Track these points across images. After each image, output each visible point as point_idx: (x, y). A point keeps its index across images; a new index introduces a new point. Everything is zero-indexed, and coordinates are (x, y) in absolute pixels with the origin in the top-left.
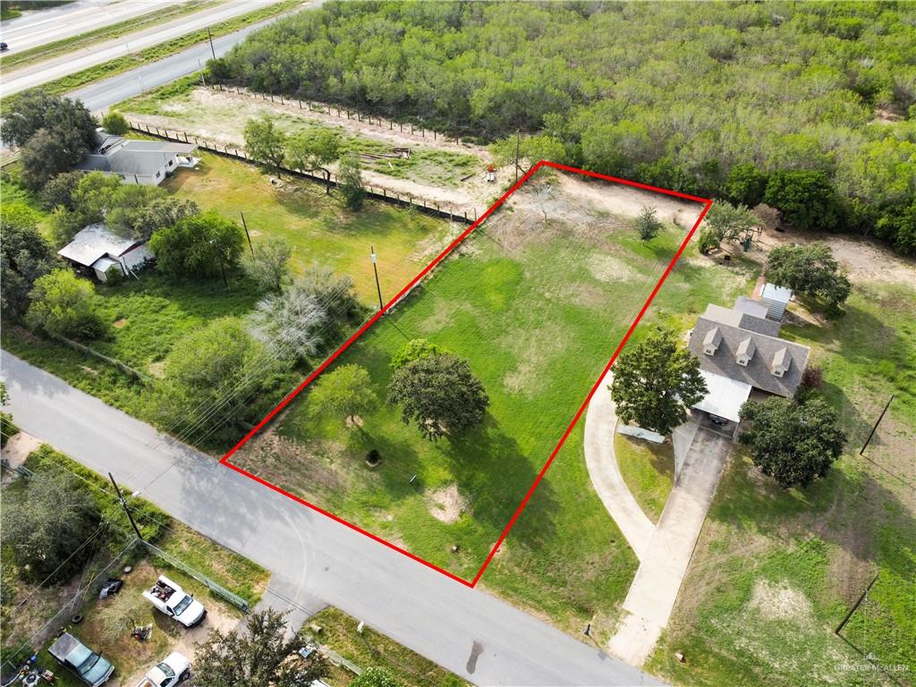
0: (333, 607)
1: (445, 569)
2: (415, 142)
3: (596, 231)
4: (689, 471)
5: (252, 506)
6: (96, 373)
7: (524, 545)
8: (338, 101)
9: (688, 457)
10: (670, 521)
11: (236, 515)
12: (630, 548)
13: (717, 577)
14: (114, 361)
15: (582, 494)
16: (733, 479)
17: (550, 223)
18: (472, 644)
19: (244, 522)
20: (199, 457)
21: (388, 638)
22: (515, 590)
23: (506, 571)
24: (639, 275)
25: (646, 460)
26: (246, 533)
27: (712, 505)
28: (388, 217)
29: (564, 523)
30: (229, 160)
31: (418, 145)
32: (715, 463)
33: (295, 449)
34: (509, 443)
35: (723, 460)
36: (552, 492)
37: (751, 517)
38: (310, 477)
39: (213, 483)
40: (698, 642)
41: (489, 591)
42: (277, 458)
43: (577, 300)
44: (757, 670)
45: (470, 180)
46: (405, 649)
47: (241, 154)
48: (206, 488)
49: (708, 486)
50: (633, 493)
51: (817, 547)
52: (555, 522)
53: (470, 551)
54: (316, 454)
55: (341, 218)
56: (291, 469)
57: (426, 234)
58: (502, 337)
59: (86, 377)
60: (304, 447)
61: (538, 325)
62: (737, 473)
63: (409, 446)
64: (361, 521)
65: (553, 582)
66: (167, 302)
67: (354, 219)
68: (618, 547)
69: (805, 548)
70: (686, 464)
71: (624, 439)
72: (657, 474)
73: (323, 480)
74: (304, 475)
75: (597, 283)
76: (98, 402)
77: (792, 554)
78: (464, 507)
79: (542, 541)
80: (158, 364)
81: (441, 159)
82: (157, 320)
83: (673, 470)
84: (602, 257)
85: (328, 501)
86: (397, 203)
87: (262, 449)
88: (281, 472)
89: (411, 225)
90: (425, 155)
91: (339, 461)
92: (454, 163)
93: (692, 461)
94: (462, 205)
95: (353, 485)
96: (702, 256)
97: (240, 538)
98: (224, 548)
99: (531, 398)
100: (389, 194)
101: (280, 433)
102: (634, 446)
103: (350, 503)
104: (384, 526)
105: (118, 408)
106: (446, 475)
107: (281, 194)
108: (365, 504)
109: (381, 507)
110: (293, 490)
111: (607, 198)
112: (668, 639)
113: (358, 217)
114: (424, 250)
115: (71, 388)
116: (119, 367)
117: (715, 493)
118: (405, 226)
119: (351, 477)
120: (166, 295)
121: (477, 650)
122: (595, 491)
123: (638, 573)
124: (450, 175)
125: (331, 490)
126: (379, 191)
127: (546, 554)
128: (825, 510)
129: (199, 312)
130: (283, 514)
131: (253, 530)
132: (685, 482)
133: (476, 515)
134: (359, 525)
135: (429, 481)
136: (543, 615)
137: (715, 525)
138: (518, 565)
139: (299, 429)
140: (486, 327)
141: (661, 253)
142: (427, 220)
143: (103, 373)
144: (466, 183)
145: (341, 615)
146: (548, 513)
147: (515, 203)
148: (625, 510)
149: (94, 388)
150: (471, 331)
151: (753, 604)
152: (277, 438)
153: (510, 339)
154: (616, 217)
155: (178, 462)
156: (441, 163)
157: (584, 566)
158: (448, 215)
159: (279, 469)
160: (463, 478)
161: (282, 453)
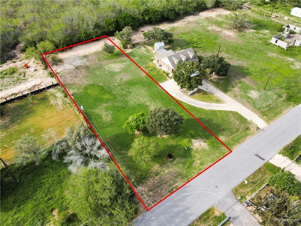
0: (233, 189)
5: (175, 206)
7: (222, 132)
9: (204, 88)
10: (225, 100)
12: (231, 111)
13: (244, 100)
18: (255, 156)
21: (248, 177)
22: (238, 140)
24: (124, 63)
25: (201, 95)
28: (21, 107)
32: (209, 85)
33: (150, 182)
36: (204, 118)
37: (228, 87)
38: (167, 181)
40: (262, 112)
43: (124, 79)
45: (26, 75)
46: (253, 174)
49: (216, 89)
50: (212, 103)
52: (216, 122)
54: (157, 175)
56: (160, 187)
57: (48, 99)
58: (129, 103)
60: (150, 178)
61: (129, 92)
62: (213, 82)
64: (197, 171)
65: (237, 131)
68: (229, 113)
69: (240, 84)
72: (208, 95)
73: (171, 177)
75: (119, 72)
78: (202, 140)
79: (222, 128)
84: (108, 66)
85: (183, 178)
88: (159, 191)
89: (35, 102)
94: (41, 83)
102: (195, 95)
106: (186, 140)
114: (57, 104)
119: (174, 167)
122: (208, 110)
123: (239, 113)
124: (15, 79)
125: (177, 176)
127: (227, 129)
128: (230, 75)
130: (184, 195)
132: (213, 92)
135: (187, 145)
136: (248, 137)
137: (229, 94)
138: (229, 136)
139: (139, 178)
140: (120, 105)
141: (117, 55)
145: (236, 188)
146: (212, 122)
148: (218, 107)
152: (139, 187)
153: (131, 101)
156: (3, 77)
157: (234, 122)
158: (44, 89)
159: (157, 192)
160: (190, 136)
161: (149, 187)
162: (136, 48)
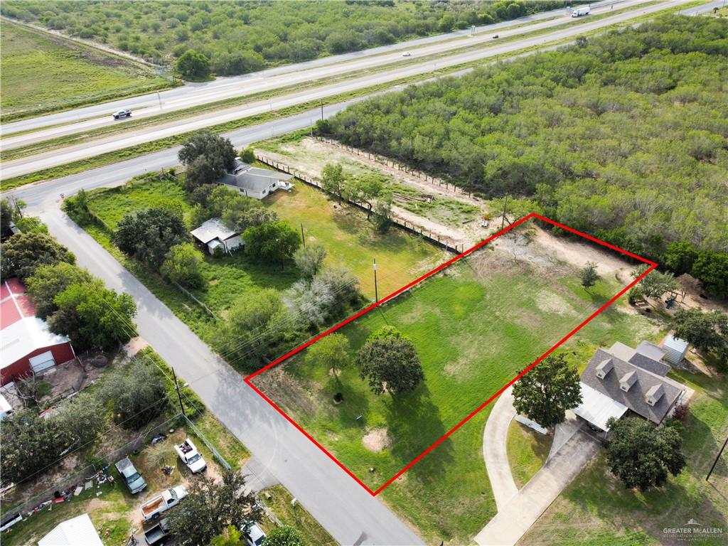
0: (282, 485)
1: (361, 480)
2: (439, 192)
3: (551, 274)
4: (559, 459)
5: (254, 410)
6: (190, 309)
7: (419, 479)
8: (396, 157)
9: (562, 449)
10: (531, 491)
11: (243, 414)
12: (494, 501)
14: (202, 304)
15: (473, 456)
16: (592, 472)
17: (518, 263)
18: (361, 533)
19: (246, 419)
20: (233, 374)
21: (309, 514)
22: (403, 507)
23: (401, 493)
24: (573, 311)
25: (529, 443)
26: (245, 426)
27: (568, 487)
28: (403, 241)
29: (452, 472)
30: (311, 188)
31: (440, 194)
32: (582, 458)
33: (292, 382)
34: (434, 409)
35: (589, 458)
36: (452, 449)
37: (595, 502)
38: (295, 402)
39: (235, 391)
41: (384, 503)
42: (279, 385)
43: (519, 321)
45: (469, 224)
46: (318, 524)
47: (320, 185)
48: (231, 393)
49: (569, 473)
50: (511, 464)
51: (642, 539)
52: (447, 470)
53: (381, 474)
54: (304, 387)
55: (371, 237)
56: (286, 394)
57: (426, 257)
58: (454, 337)
59: (185, 311)
60: (298, 381)
61: (483, 333)
62: (597, 469)
63: (364, 396)
64: (318, 437)
65: (431, 509)
66: (245, 274)
67: (380, 239)
68: (486, 498)
70: (559, 454)
71: (518, 425)
72: (534, 455)
73: (303, 405)
74: (292, 399)
75: (538, 311)
76: (186, 327)
77: (619, 538)
78: (387, 444)
79: (433, 480)
80: (227, 311)
81: (453, 206)
82: (235, 284)
83: (547, 456)
84: (549, 293)
85: (302, 419)
86: (412, 232)
87: (272, 377)
88: (278, 394)
89: (417, 249)
90: (443, 202)
91: (316, 395)
92: (462, 210)
94: (457, 241)
95: (320, 413)
96: (630, 306)
97: (240, 429)
98: (230, 432)
99: (460, 382)
100: (409, 226)
101: (285, 369)
102: (524, 432)
103: (315, 423)
104: (331, 444)
105: (196, 333)
106: (382, 420)
107: (338, 216)
108: (324, 426)
109: (334, 431)
110: (281, 407)
111: (568, 252)
113: (383, 238)
114: (419, 267)
115: (174, 316)
116: (204, 309)
117: (573, 479)
118: (412, 248)
119: (320, 408)
120: (246, 269)
121: (363, 538)
122: (483, 456)
123: (493, 519)
124: (456, 218)
125: (305, 412)
126: (402, 223)
127: (433, 489)
128: (659, 513)
129: (261, 283)
130: (271, 420)
131: (250, 425)
132: (553, 466)
133: (394, 452)
134: (315, 439)
135: (370, 422)
136: (416, 529)
137: (565, 502)
138: (411, 492)
139: (298, 370)
140: (445, 328)
141: (596, 298)
142: (429, 247)
143: (194, 311)
144: (466, 225)
145: (286, 492)
146: (444, 463)
147: (497, 245)
148: (500, 474)
149: (186, 319)
150: (434, 329)
152: (283, 372)
153: (459, 339)
154: (571, 266)
155: (220, 374)
156: (452, 209)
157: (456, 504)
158: (444, 246)
159: (278, 392)
160: (394, 425)
161: (283, 382)
162: (649, 319)
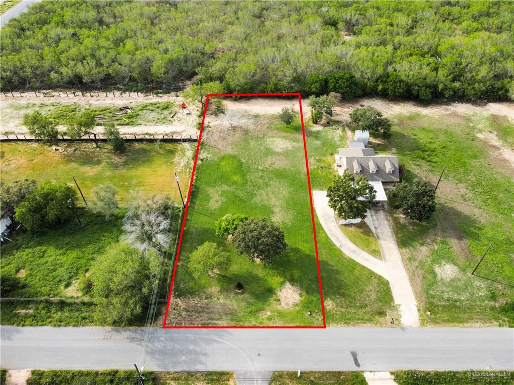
0: (276, 371)
1: (312, 325)
2: (129, 102)
3: (259, 126)
6: (31, 311)
7: (338, 296)
9: (374, 224)
10: (387, 257)
12: (380, 276)
13: (420, 272)
15: (344, 260)
17: (234, 128)
18: (350, 354)
19: (196, 353)
21: (312, 372)
22: (349, 319)
24: (295, 143)
27: (397, 242)
28: (145, 151)
31: (131, 103)
32: (386, 222)
34: (297, 250)
35: (387, 220)
36: (332, 266)
37: (414, 240)
39: (162, 341)
40: (432, 303)
42: (187, 311)
43: (276, 165)
44: (458, 304)
45: (176, 116)
46: (324, 372)
47: (28, 137)
48: (161, 346)
53: (316, 311)
54: (207, 298)
55: (116, 159)
57: (175, 154)
58: (254, 198)
60: (197, 298)
61: (267, 185)
63: (251, 273)
64: (257, 322)
66: (44, 248)
67: (125, 157)
68: (375, 278)
69: (441, 245)
71: (344, 227)
72: (368, 237)
73: (220, 311)
74: (208, 313)
75: (278, 154)
78: (299, 291)
80: (70, 288)
81: (151, 108)
82: (47, 262)
84: (272, 139)
85: (232, 320)
86: (145, 141)
87: (174, 309)
88: (194, 317)
89: (161, 152)
90: (140, 108)
91: (222, 297)
92: (161, 108)
93: (377, 226)
94: (182, 132)
95: (238, 306)
99: (290, 224)
100: (137, 137)
102: (350, 228)
103: (244, 315)
104: (269, 319)
106: (279, 279)
108: (251, 312)
112: (421, 308)
113: (127, 156)
114: (179, 163)
117: (395, 236)
119: (234, 302)
120: (40, 244)
121: (354, 355)
122: (348, 257)
123: (391, 286)
124: (163, 116)
125: (229, 314)
127: (350, 296)
128: (436, 225)
129: (73, 246)
130: (214, 339)
132: (381, 236)
133: (307, 292)
134: (257, 325)
135: (274, 286)
136: (368, 325)
137: (404, 250)
138: (342, 307)
139: (187, 290)
140: (243, 196)
141: (296, 129)
142: (169, 146)
143: (37, 309)
144: (175, 118)
145: (283, 373)
147: (209, 123)
148: (366, 260)
150: (234, 201)
151: (439, 277)
152: (178, 299)
153: (258, 197)
156: (153, 110)
157: (369, 293)
158: (180, 140)
159: (192, 316)
160: (288, 277)
162: (331, 127)
